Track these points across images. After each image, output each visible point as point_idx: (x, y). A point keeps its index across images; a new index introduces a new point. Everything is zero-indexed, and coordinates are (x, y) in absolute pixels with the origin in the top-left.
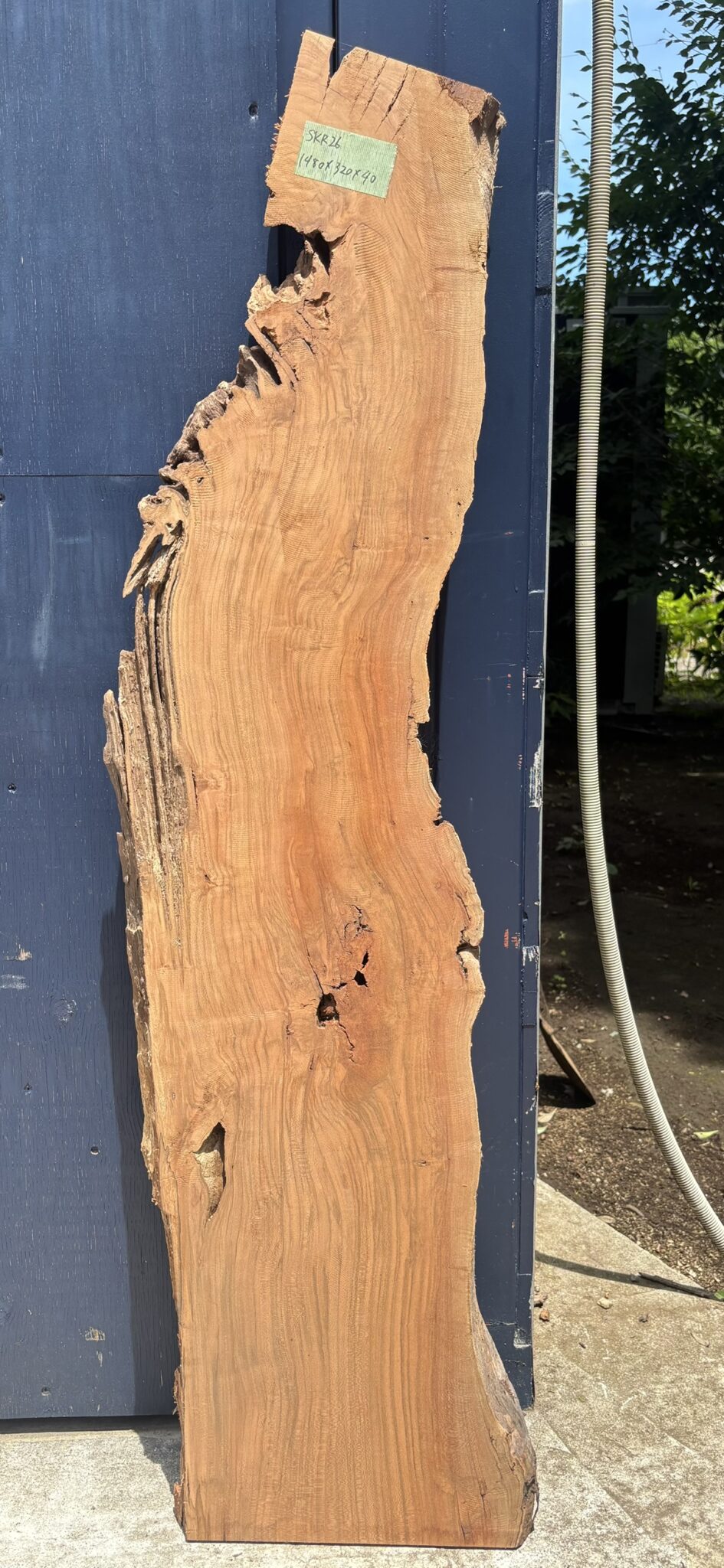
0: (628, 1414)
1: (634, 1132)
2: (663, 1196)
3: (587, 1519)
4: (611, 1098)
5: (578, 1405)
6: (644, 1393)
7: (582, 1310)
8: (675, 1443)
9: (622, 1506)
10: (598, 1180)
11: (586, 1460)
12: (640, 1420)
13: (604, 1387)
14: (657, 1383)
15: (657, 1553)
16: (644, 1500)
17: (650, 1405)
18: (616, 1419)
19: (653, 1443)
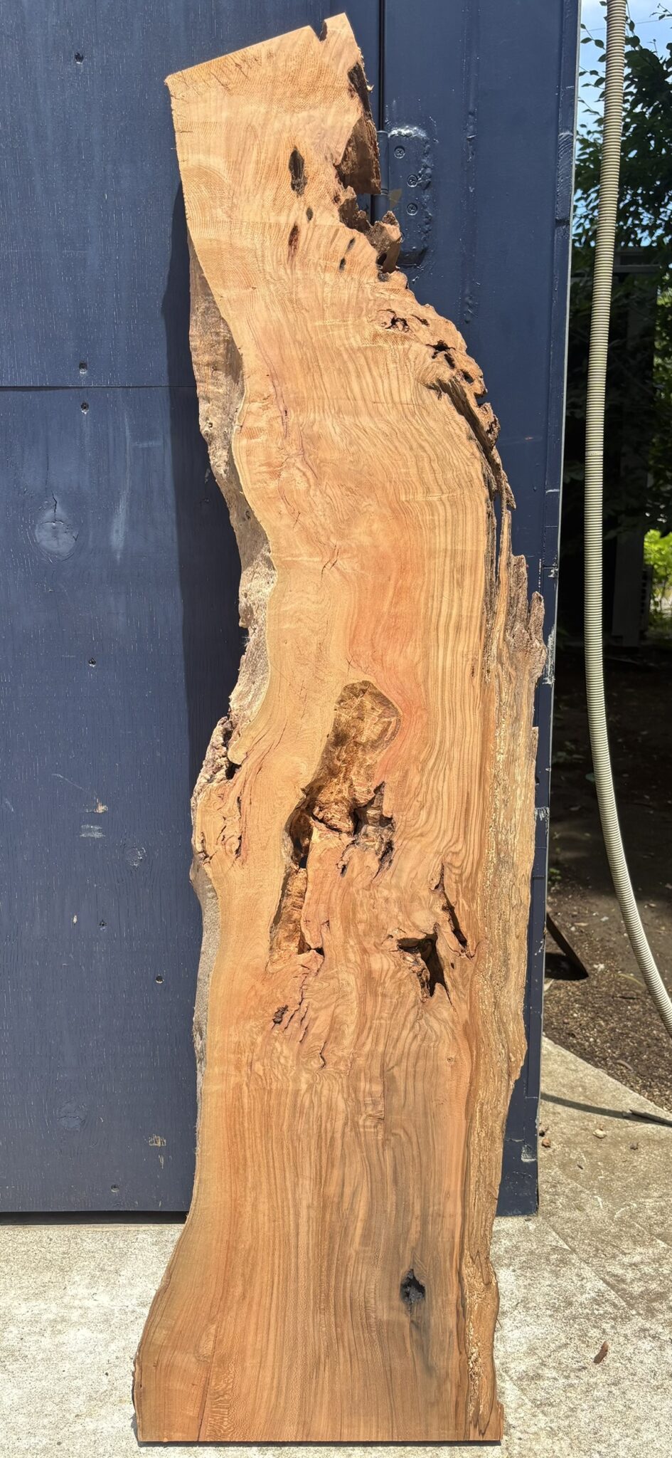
0: (621, 1221)
1: (624, 1000)
2: (650, 1054)
3: (586, 1302)
4: (602, 972)
5: (577, 1213)
6: (635, 1205)
7: (579, 1139)
8: (663, 1245)
9: (617, 1293)
10: (591, 1040)
11: (584, 1256)
12: (632, 1226)
13: (600, 1199)
14: (647, 1198)
15: (648, 1330)
16: (636, 1289)
17: (641, 1215)
18: (611, 1224)
19: (643, 1244)
